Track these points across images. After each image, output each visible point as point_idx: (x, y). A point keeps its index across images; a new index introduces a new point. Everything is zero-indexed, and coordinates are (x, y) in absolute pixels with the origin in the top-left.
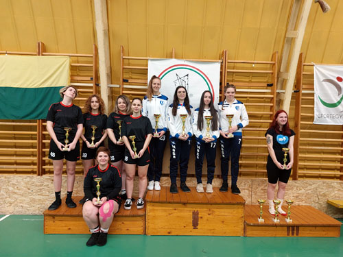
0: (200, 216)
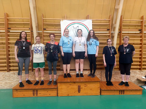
0: (81, 87)
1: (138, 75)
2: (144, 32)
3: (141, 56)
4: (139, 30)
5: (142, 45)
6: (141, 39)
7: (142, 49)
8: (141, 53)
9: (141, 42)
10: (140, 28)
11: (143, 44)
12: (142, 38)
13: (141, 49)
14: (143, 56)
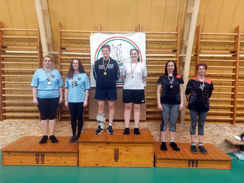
1: (227, 133)
2: (241, 56)
3: (233, 100)
4: (232, 52)
5: (235, 79)
6: (234, 67)
7: (235, 85)
8: (233, 93)
9: (234, 74)
10: (232, 48)
11: (237, 77)
12: (236, 66)
13: (234, 87)
14: (238, 99)
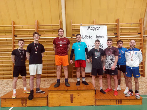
0: (74, 96)
